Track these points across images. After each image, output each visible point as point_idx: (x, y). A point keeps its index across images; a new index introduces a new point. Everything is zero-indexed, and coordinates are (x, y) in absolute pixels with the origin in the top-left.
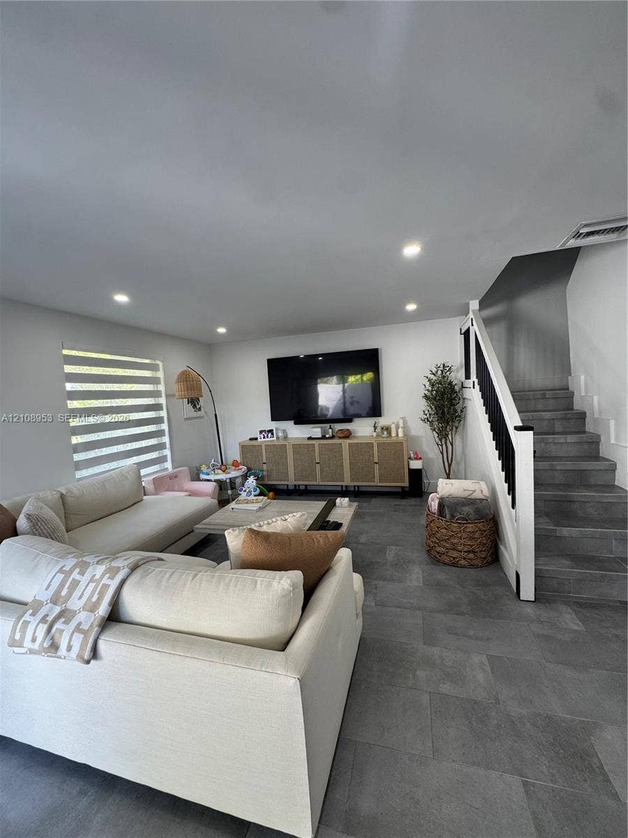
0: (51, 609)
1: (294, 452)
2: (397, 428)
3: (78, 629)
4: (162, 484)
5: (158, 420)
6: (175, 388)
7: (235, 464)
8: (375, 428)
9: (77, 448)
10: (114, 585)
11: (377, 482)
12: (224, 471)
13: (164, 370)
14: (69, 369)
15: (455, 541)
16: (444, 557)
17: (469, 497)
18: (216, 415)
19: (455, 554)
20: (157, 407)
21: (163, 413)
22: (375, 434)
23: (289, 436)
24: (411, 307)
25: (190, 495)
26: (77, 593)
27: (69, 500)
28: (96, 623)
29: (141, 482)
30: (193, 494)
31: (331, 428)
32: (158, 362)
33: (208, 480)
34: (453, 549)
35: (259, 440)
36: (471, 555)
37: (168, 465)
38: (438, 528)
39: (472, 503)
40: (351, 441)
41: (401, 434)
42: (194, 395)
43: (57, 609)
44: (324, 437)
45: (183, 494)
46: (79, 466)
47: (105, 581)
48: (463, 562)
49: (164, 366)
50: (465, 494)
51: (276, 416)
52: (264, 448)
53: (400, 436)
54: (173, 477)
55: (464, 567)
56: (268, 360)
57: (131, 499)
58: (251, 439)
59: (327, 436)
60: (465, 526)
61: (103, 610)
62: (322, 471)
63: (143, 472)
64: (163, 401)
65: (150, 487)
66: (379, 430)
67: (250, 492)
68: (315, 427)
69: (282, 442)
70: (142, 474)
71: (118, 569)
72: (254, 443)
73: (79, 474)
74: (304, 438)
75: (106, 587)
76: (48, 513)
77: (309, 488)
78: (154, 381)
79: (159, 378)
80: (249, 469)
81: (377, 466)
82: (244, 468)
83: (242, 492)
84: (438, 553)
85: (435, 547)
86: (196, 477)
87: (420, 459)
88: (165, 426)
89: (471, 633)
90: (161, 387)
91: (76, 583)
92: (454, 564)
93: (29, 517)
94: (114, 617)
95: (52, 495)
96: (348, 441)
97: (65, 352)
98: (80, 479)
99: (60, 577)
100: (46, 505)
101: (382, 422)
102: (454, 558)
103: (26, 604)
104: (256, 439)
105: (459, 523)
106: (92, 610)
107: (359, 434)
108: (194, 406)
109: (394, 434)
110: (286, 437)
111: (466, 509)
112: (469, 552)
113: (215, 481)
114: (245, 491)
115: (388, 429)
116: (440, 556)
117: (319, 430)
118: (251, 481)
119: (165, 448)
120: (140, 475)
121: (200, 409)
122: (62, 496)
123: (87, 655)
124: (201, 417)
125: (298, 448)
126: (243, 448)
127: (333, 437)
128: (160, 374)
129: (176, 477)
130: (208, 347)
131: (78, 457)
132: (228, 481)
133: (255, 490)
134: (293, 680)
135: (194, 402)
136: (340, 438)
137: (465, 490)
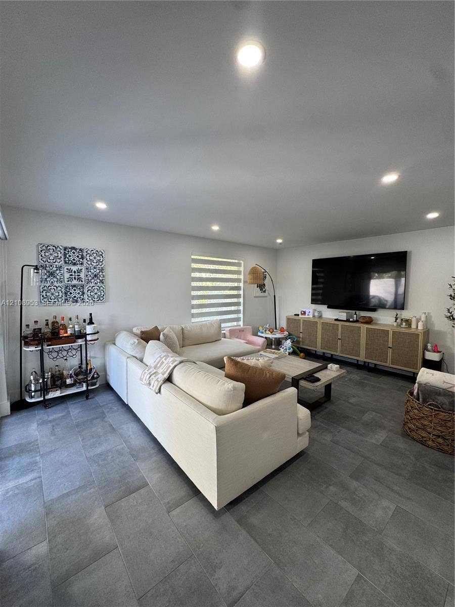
0: (153, 371)
1: (322, 328)
2: (418, 321)
3: (157, 380)
4: (234, 333)
5: (238, 296)
6: (248, 277)
7: (282, 330)
8: (396, 319)
9: (193, 307)
10: (172, 366)
11: (389, 363)
12: (271, 333)
13: (244, 266)
14: (194, 266)
15: (426, 423)
16: (414, 434)
17: (450, 390)
18: (275, 296)
19: (424, 434)
20: (238, 288)
21: (241, 292)
22: (395, 324)
23: (324, 316)
24: (433, 215)
25: (247, 343)
26: (162, 367)
27: (185, 332)
28: (163, 379)
29: (220, 331)
30: (249, 342)
31: (355, 314)
32: (241, 262)
33: (261, 337)
34: (424, 430)
35: (300, 316)
36: (440, 440)
37: (241, 323)
38: (412, 407)
39: (450, 395)
40: (370, 326)
41: (420, 327)
42: (261, 282)
43: (155, 371)
44: (348, 321)
45: (243, 341)
46: (193, 316)
47: (170, 364)
48: (430, 443)
49: (244, 263)
50: (445, 386)
51: (314, 301)
52: (302, 321)
53: (419, 328)
54: (242, 331)
55: (432, 448)
56: (313, 260)
57: (214, 338)
58: (295, 315)
59: (351, 320)
60: (437, 412)
61: (166, 376)
62: (342, 345)
63: (223, 325)
64: (241, 285)
65: (228, 334)
66: (399, 321)
67: (286, 349)
68: (341, 312)
69: (316, 320)
70: (222, 326)
71: (176, 361)
72: (296, 317)
73: (193, 320)
74: (332, 319)
75: (170, 366)
76: (173, 335)
77: (334, 357)
78: (238, 273)
79: (241, 271)
80: (290, 335)
81: (390, 351)
82: (286, 333)
83: (281, 349)
84: (409, 429)
85: (408, 423)
86: (255, 334)
87: (440, 352)
88: (241, 300)
89: (395, 488)
90: (242, 277)
91: (163, 363)
92: (423, 442)
93: (164, 334)
94: (169, 380)
95: (178, 328)
96: (366, 326)
97: (192, 257)
98: (193, 323)
99: (159, 358)
100: (173, 331)
101: (405, 314)
102: (423, 437)
103: (147, 366)
104: (298, 315)
105: (431, 409)
106: (163, 375)
107: (381, 322)
108: (261, 289)
109: (414, 326)
110: (320, 317)
111: (441, 399)
112: (439, 436)
113: (266, 338)
114: (283, 348)
115: (408, 322)
116: (410, 432)
117: (345, 314)
118: (288, 343)
119: (240, 313)
120: (221, 326)
121: (265, 291)
122: (182, 329)
123: (157, 391)
124: (266, 297)
125: (326, 325)
126: (289, 320)
127: (357, 321)
128: (242, 269)
129: (243, 331)
130: (275, 252)
131: (194, 311)
132: (273, 339)
133: (290, 349)
134: (213, 426)
135: (262, 287)
136: (362, 323)
137: (444, 382)
